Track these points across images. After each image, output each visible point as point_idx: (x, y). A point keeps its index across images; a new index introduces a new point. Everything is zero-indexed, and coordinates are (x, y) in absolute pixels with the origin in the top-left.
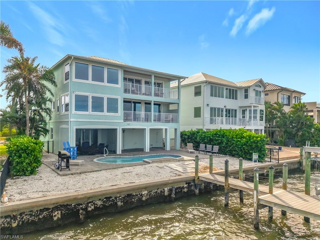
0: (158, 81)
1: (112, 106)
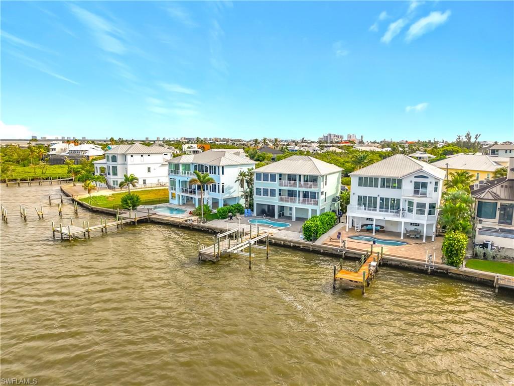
1: (273, 193)
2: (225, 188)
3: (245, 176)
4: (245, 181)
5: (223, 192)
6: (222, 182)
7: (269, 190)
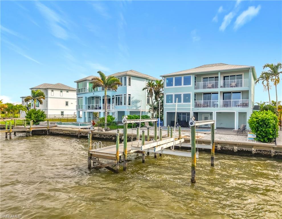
0: (237, 74)
1: (187, 98)
2: (131, 100)
3: (153, 86)
4: (153, 91)
5: (129, 104)
6: (128, 93)
7: (182, 96)
